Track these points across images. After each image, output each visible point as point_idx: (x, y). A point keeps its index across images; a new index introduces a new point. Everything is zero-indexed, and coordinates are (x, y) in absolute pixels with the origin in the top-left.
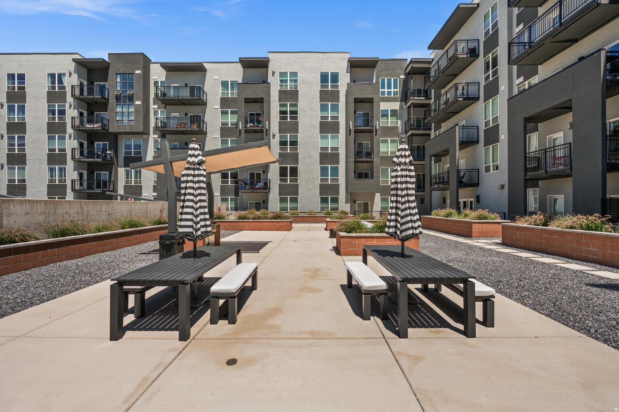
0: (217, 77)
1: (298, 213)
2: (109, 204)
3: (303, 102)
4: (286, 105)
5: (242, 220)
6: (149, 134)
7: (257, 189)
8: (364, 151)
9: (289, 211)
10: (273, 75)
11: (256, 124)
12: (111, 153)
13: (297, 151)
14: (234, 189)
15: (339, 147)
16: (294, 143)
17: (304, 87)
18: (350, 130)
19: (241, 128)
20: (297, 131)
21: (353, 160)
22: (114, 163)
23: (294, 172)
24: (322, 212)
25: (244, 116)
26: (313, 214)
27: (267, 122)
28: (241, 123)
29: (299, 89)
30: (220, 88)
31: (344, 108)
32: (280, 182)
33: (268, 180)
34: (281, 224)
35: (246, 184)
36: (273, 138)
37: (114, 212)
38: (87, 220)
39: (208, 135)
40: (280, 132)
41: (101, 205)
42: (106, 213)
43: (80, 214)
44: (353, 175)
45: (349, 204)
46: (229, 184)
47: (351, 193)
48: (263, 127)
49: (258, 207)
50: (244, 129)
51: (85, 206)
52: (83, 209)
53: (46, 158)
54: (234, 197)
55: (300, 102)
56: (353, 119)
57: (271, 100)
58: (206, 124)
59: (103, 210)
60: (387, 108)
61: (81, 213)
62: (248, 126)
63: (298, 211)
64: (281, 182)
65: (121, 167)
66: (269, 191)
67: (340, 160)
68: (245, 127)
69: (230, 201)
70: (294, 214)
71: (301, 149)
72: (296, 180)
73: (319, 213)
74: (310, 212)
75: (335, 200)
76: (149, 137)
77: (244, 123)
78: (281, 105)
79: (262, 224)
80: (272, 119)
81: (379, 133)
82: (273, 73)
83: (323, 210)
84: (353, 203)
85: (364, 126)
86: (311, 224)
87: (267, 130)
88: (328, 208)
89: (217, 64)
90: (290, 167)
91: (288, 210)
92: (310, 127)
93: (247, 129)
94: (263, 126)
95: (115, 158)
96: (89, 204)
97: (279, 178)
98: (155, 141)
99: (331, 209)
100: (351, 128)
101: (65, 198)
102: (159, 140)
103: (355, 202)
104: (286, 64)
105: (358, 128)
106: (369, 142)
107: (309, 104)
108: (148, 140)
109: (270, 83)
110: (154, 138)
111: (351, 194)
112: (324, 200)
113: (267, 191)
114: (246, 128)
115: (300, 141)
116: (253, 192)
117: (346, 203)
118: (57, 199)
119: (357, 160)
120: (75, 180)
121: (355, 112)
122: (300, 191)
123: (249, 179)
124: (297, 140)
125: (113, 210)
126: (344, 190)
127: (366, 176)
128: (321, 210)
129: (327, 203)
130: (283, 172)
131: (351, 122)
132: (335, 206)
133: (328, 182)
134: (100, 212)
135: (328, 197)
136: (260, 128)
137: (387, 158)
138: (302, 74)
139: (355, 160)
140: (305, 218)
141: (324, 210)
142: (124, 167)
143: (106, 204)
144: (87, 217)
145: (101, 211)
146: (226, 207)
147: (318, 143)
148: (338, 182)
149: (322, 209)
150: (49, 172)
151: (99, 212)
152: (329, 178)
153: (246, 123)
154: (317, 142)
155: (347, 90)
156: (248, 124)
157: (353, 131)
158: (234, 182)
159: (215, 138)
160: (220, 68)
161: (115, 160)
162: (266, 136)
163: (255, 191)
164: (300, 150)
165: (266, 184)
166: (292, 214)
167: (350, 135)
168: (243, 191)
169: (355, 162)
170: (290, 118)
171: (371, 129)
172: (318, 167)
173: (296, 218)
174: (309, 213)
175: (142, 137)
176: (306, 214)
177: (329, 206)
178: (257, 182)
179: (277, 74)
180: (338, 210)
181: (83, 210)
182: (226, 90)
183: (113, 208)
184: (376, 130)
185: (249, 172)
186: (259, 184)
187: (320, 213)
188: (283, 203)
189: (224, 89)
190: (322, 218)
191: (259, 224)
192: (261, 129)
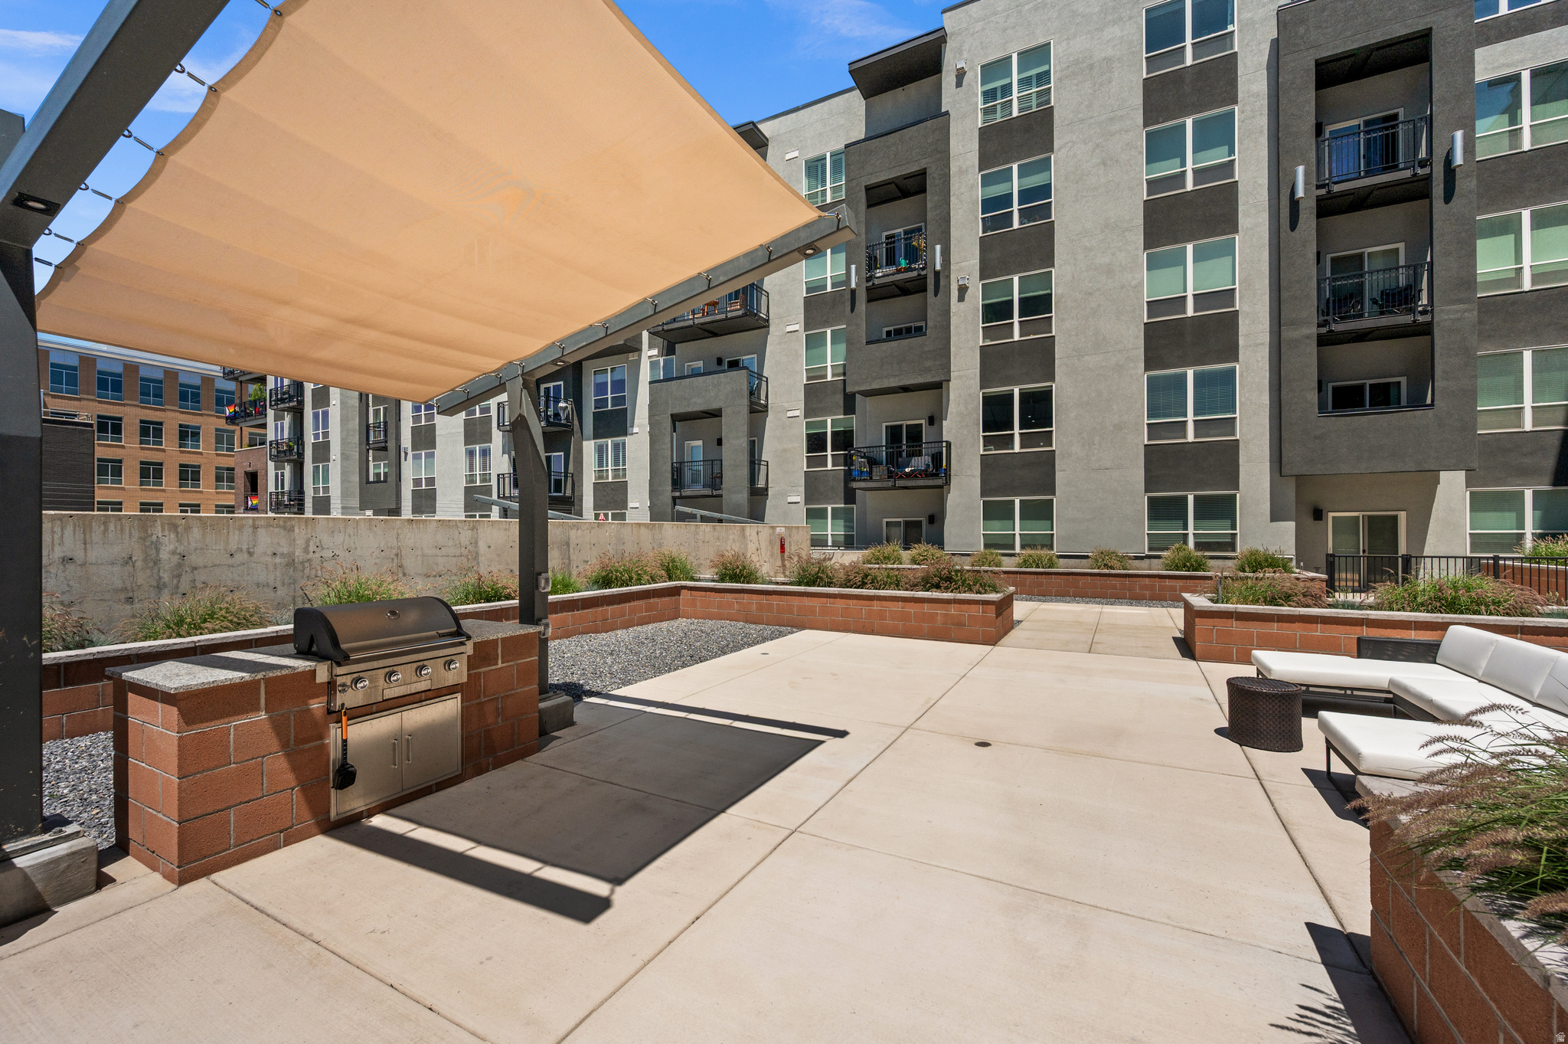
0: (796, 154)
1: (1050, 559)
2: (293, 527)
3: (1071, 144)
4: (1007, 176)
5: (802, 589)
6: (639, 350)
7: (909, 476)
8: (1373, 284)
9: (1018, 550)
10: (959, 84)
11: (903, 263)
12: (567, 407)
13: (1051, 332)
14: (843, 480)
15: (1237, 286)
16: (1038, 305)
17: (1074, 88)
18: (1294, 204)
19: (857, 284)
20: (1049, 259)
21: (1313, 330)
22: (573, 430)
23: (1038, 409)
24: (1159, 557)
25: (864, 244)
26: (1114, 562)
27: (938, 248)
28: (856, 267)
29: (1057, 100)
30: (801, 183)
31: (1263, 121)
32: (984, 450)
33: (944, 444)
34: (953, 610)
35: (873, 462)
36: (961, 299)
37: (317, 555)
38: (177, 587)
39: (772, 329)
40: (986, 270)
41: (248, 530)
42: (278, 560)
43: (139, 564)
44: (1313, 397)
45: (1291, 525)
46: (830, 467)
47: (1298, 477)
48: (923, 269)
49: (911, 534)
50: (865, 285)
51: (166, 533)
52: (157, 546)
53: (462, 430)
54: (843, 506)
55: (1060, 149)
56: (1313, 155)
57: (953, 169)
58: (768, 297)
59: (258, 550)
60: (1508, 66)
61: (145, 560)
62: (878, 275)
63: (1052, 549)
64: (991, 450)
65: (589, 439)
66: (948, 483)
67: (1241, 343)
68: (868, 279)
69: (832, 519)
70: (1034, 561)
71: (1063, 320)
72: (1047, 438)
73: (1142, 558)
74: (1104, 558)
75: (1220, 509)
76: (640, 357)
77: (864, 267)
78: (987, 181)
79: (876, 606)
80: (954, 233)
81: (1465, 185)
82: (961, 75)
83: (1162, 550)
84: (1309, 520)
85: (1369, 173)
86: (1108, 609)
87: (937, 274)
88: (1185, 542)
89: (793, 115)
90: (1022, 395)
91: (1014, 548)
92: (1102, 231)
93: (873, 284)
94: (926, 264)
95: (575, 418)
96: (188, 528)
97: (982, 434)
98: (654, 365)
99: (1199, 546)
100: (1300, 193)
101: (489, 516)
102: (661, 360)
103: (1318, 514)
104: (1005, 30)
105: (1336, 188)
106: (1401, 246)
107: (1098, 145)
108: (637, 364)
109: (947, 113)
110: (650, 357)
111: (1301, 480)
112: (1164, 510)
113: (939, 482)
114: (870, 283)
115: (1060, 291)
116: (894, 488)
117: (1275, 516)
118: (478, 517)
119: (1339, 327)
120: (503, 475)
121: (1319, 129)
122: (1060, 477)
123: (884, 444)
124: (1049, 291)
125: (312, 548)
126: (1265, 469)
127: (1383, 397)
128: (1150, 549)
129: (1177, 518)
130: (996, 414)
131: (1301, 170)
132: (1217, 530)
133: (1185, 437)
134: (246, 556)
135: (1185, 498)
136: (915, 274)
137: (1514, 303)
138: (1068, 44)
139: (1324, 330)
140: (1082, 580)
141: (1167, 549)
142: (594, 439)
143: (278, 526)
144: (179, 576)
145: (250, 554)
146: (809, 537)
147: (1136, 287)
148: (1233, 434)
149: (1157, 544)
150: (468, 460)
151: (240, 558)
152: (1190, 417)
153: (872, 263)
154: (1134, 283)
155: (1276, 44)
156: (876, 268)
157: (1313, 204)
158: (842, 460)
159: (791, 332)
160: (803, 125)
161: (576, 422)
162: (936, 294)
163: (899, 483)
164: (1061, 324)
165: (937, 458)
166: (1025, 563)
167: (1293, 225)
168: (863, 485)
169: (1323, 341)
170: (1020, 217)
171: (1415, 175)
172: (1138, 380)
173: (1043, 579)
174: (1097, 560)
175: (628, 358)
176: (1084, 561)
177: (1191, 530)
178: (911, 455)
179: (974, 77)
180: (1234, 550)
181: (158, 550)
182: (819, 186)
183: (311, 543)
184: (1450, 171)
185: (884, 425)
186: (915, 461)
187: (1147, 561)
188: (997, 523)
189: (814, 182)
190: (1157, 582)
191: (863, 607)
192: (919, 275)
